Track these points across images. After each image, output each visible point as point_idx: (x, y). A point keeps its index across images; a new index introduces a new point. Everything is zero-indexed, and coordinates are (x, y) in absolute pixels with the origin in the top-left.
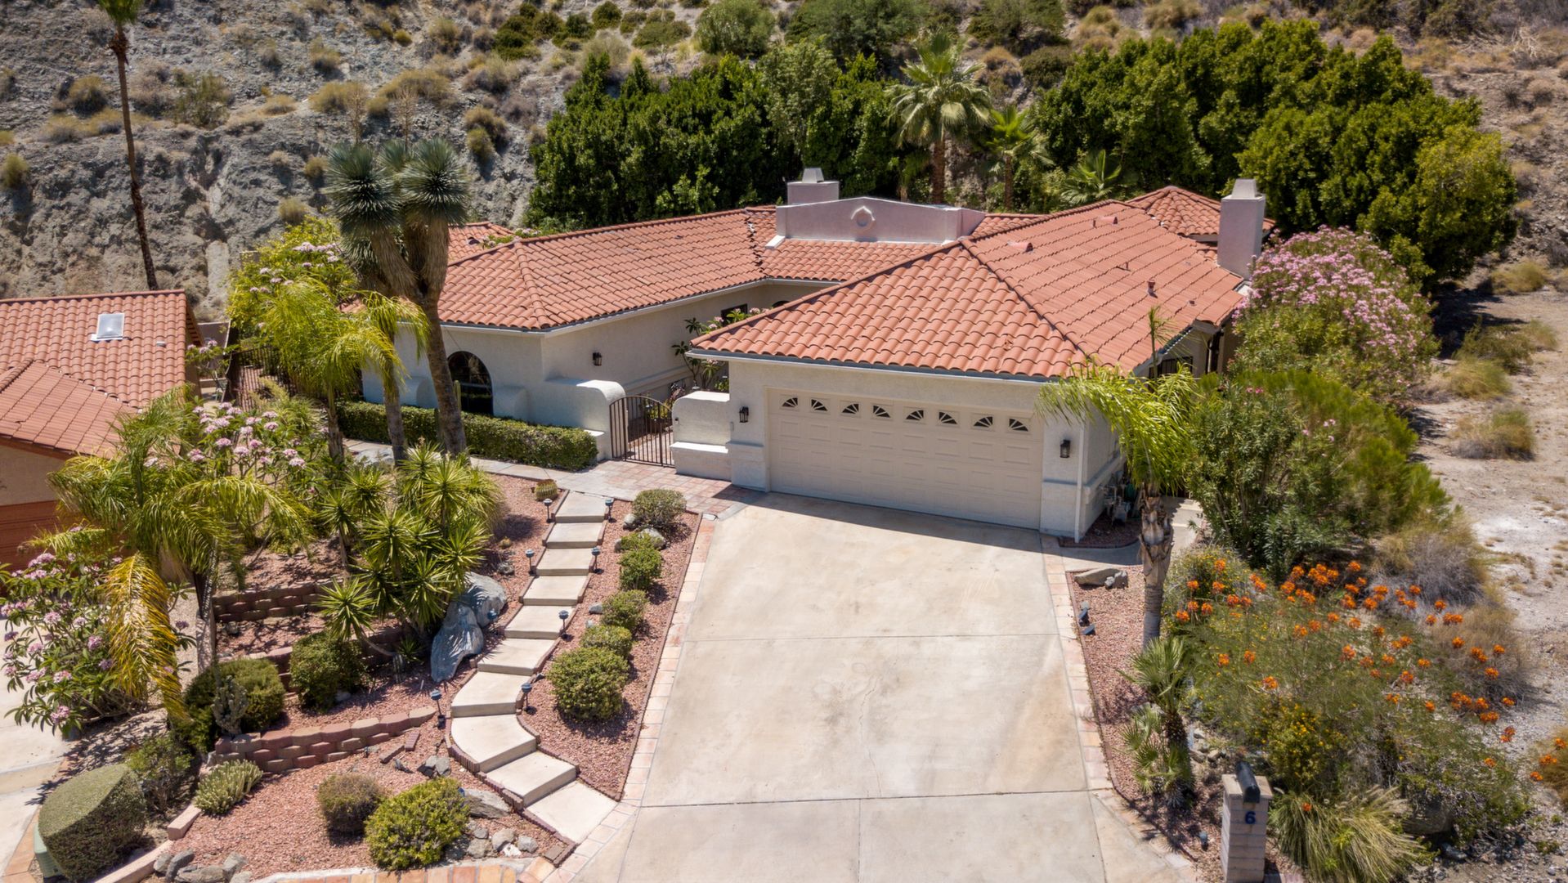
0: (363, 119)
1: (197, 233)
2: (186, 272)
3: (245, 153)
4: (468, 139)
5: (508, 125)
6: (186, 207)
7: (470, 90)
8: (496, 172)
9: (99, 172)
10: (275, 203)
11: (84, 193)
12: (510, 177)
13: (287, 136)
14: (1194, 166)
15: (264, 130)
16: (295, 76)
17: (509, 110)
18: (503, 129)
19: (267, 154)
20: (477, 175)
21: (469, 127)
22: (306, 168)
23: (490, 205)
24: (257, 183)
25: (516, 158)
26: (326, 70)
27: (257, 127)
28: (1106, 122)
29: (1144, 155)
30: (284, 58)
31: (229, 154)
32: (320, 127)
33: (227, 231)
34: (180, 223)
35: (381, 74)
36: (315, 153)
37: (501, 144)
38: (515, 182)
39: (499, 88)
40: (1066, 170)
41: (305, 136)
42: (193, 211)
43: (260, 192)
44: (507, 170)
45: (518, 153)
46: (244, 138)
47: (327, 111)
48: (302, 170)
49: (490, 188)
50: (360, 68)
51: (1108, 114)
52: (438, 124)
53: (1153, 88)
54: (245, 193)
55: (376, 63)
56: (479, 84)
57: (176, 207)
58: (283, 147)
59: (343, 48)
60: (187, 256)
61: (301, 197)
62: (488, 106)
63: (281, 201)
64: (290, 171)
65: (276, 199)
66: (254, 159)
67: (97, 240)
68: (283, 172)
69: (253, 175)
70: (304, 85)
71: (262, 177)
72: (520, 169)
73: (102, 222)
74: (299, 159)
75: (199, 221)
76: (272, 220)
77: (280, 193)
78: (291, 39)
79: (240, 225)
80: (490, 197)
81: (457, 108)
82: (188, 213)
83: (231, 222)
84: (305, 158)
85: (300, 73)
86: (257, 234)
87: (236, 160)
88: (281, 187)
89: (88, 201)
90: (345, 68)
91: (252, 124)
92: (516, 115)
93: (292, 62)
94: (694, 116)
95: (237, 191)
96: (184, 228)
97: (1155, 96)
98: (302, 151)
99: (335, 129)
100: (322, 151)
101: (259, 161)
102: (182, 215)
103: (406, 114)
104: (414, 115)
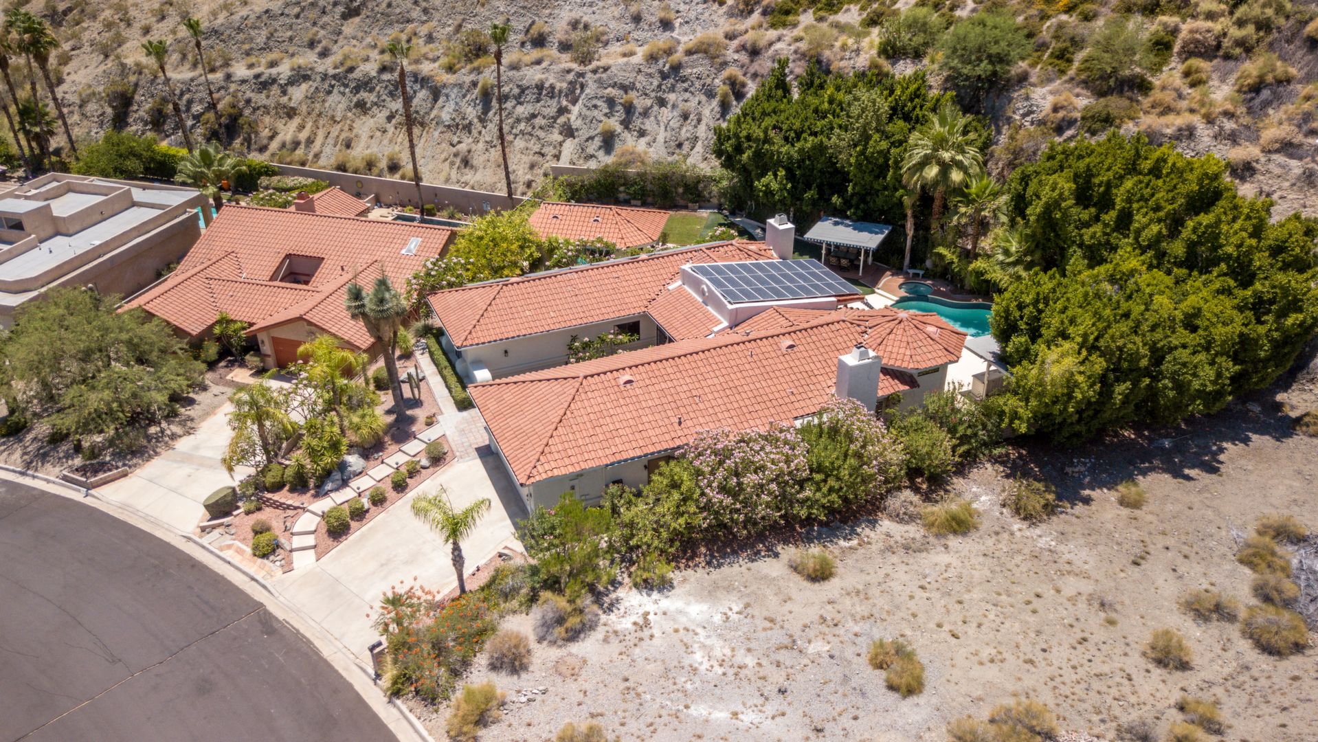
0: (666, 68)
1: (561, 134)
2: (548, 158)
3: (596, 85)
5: (748, 83)
6: (558, 117)
7: (738, 51)
9: (523, 90)
10: (602, 122)
11: (514, 102)
13: (620, 77)
16: (647, 27)
17: (754, 71)
18: (744, 86)
19: (606, 88)
22: (624, 99)
24: (595, 106)
26: (666, 24)
30: (645, 14)
31: (588, 86)
32: (640, 71)
33: (575, 134)
34: (553, 127)
37: (739, 96)
39: (755, 52)
41: (630, 78)
42: (561, 120)
43: (596, 112)
46: (598, 76)
47: (648, 61)
48: (622, 101)
52: (708, 76)
54: (588, 113)
55: (698, 19)
56: (744, 47)
57: (553, 117)
58: (615, 84)
61: (616, 118)
62: (742, 66)
63: (606, 120)
64: (614, 101)
65: (603, 118)
66: (599, 91)
67: (514, 131)
68: (611, 102)
69: (595, 102)
70: (649, 35)
71: (599, 103)
73: (518, 120)
74: (622, 93)
75: (563, 126)
76: (597, 132)
77: (606, 115)
79: (582, 132)
81: (724, 65)
82: (559, 121)
83: (578, 129)
84: (626, 93)
85: (650, 25)
86: (587, 140)
87: (590, 90)
88: (607, 111)
89: (514, 107)
90: (677, 23)
92: (756, 75)
93: (649, 17)
95: (585, 110)
96: (554, 130)
98: (625, 88)
99: (648, 74)
100: (636, 89)
101: (601, 92)
102: (555, 122)
103: (693, 67)
104: (697, 68)
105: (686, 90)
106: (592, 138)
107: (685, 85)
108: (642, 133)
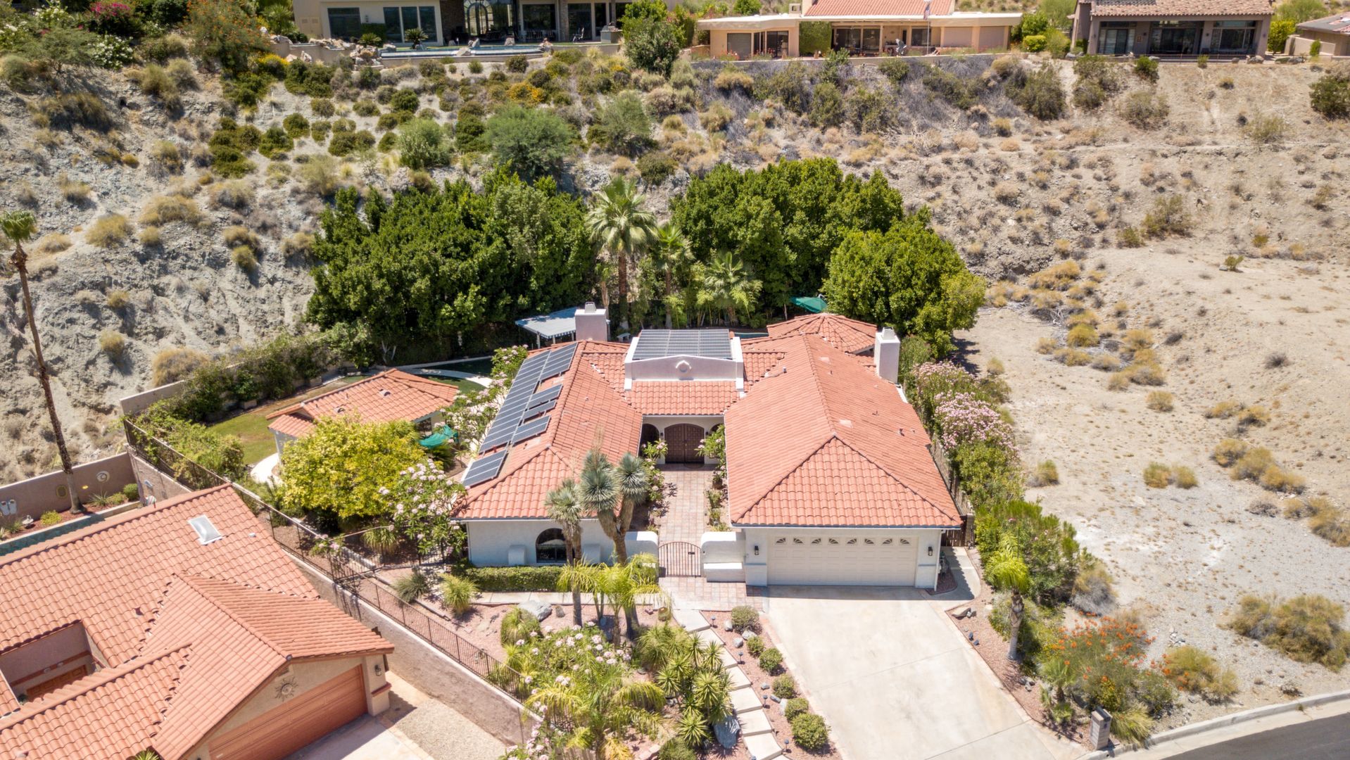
0: (139, 248)
1: (31, 374)
2: (36, 412)
3: (53, 296)
4: (233, 255)
5: (259, 237)
6: (16, 353)
7: (216, 209)
8: (262, 280)
10: (94, 337)
12: (273, 281)
13: (84, 275)
14: (786, 260)
15: (60, 272)
16: (54, 210)
17: (258, 224)
18: (257, 241)
19: (71, 294)
20: (248, 284)
21: (231, 245)
22: (108, 301)
23: (265, 307)
24: (71, 321)
25: (274, 265)
26: (79, 202)
27: (54, 271)
28: (731, 234)
29: (754, 252)
30: (37, 194)
31: (38, 299)
32: (106, 261)
33: (56, 367)
34: (16, 369)
35: (127, 197)
36: (110, 285)
37: (259, 254)
38: (277, 284)
39: (240, 204)
40: (705, 263)
41: (99, 273)
42: (22, 356)
43: (77, 329)
44: (270, 276)
45: (275, 260)
46: (46, 282)
47: (108, 245)
48: (105, 303)
49: (262, 293)
50: (105, 194)
51: (730, 228)
52: (202, 244)
53: (761, 216)
54: (65, 332)
55: (118, 188)
56: (221, 202)
57: (9, 356)
58: (83, 286)
59: (87, 178)
60: (32, 397)
61: (111, 327)
62: (238, 223)
63: (98, 334)
64: (96, 307)
65: (93, 332)
66: (63, 300)
68: (91, 308)
69: (67, 315)
70: (64, 218)
71: (75, 315)
72: (280, 274)
74: (100, 293)
75: (29, 363)
76: (95, 351)
77: (94, 327)
78: (37, 175)
79: (69, 361)
80: (263, 301)
81: (212, 229)
82: (19, 358)
83: (59, 360)
84: (103, 291)
85: (57, 207)
86: (87, 368)
87: (48, 305)
88: (93, 321)
90: (93, 196)
91: (50, 269)
92: (264, 228)
93: (47, 197)
94: (456, 245)
95: (57, 332)
96: (20, 372)
97: (763, 220)
98: (101, 286)
99: (121, 262)
100: (116, 283)
101: (68, 301)
102: (15, 361)
103: (174, 239)
104: (180, 239)
105: (183, 267)
106: (92, 362)
107: (179, 261)
108: (160, 334)
